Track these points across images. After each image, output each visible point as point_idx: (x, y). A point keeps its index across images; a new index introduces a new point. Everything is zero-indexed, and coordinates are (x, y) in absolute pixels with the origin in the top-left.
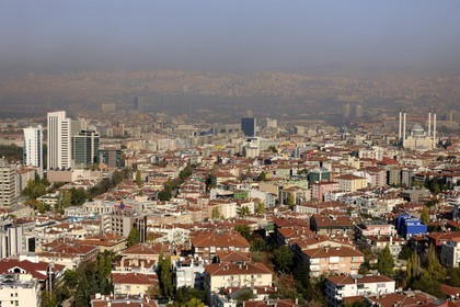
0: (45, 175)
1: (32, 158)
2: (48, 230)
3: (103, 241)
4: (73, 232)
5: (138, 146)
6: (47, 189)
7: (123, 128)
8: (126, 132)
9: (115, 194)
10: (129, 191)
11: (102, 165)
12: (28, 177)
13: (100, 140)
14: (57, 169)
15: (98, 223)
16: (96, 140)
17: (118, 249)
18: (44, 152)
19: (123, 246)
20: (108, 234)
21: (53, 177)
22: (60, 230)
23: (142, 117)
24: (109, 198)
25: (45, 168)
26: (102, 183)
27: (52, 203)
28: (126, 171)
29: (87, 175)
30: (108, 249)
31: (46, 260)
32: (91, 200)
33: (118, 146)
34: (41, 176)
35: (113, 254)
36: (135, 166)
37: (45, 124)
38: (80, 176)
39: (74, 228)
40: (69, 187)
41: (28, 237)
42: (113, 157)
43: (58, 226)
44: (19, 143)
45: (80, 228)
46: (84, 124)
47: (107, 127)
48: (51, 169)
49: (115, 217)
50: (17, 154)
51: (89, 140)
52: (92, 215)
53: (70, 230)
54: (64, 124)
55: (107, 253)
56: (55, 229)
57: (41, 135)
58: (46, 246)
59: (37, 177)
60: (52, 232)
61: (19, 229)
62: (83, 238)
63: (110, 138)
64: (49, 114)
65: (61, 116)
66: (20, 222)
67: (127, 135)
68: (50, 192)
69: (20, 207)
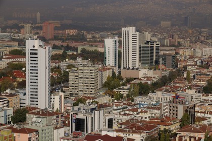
0: (120, 73)
1: (110, 60)
2: (122, 113)
3: (163, 122)
4: (141, 115)
5: (188, 53)
6: (121, 83)
7: (177, 40)
8: (179, 43)
9: (171, 87)
10: (181, 85)
11: (161, 66)
12: (107, 74)
13: (161, 48)
14: (129, 69)
15: (158, 109)
16: (157, 48)
17: (174, 128)
18: (119, 56)
19: (177, 125)
20: (166, 117)
21: (125, 74)
22: (131, 113)
23: (190, 31)
25: (120, 67)
26: (161, 79)
27: (125, 93)
28: (179, 71)
29: (151, 73)
30: (167, 128)
31: (121, 135)
32: (153, 92)
33: (173, 53)
34: (117, 74)
35: (170, 131)
36: (185, 67)
37: (120, 35)
38: (145, 74)
39: (142, 112)
40: (137, 81)
41: (107, 118)
42: (169, 61)
43: (129, 110)
44: (100, 49)
45: (145, 112)
46: (148, 36)
47: (165, 38)
48: (124, 68)
49: (172, 104)
50: (99, 57)
51: (152, 48)
52: (154, 103)
53: (138, 113)
54: (134, 36)
55: (165, 131)
56: (127, 112)
57: (117, 44)
58: (121, 124)
59: (114, 74)
60: (125, 114)
61: (101, 112)
62: (148, 119)
63: (167, 46)
64: (124, 29)
65: (132, 30)
66: (101, 107)
67: (179, 45)
68: (123, 85)
69: (101, 96)
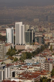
0: (15, 47)
1: (9, 40)
2: (19, 69)
3: (42, 73)
4: (29, 69)
5: (50, 35)
6: (16, 52)
7: (43, 29)
8: (44, 30)
9: (43, 54)
10: (48, 53)
11: (36, 43)
12: (8, 48)
13: (35, 33)
14: (19, 44)
15: (38, 66)
16: (34, 33)
17: (48, 76)
18: (14, 38)
19: (50, 75)
20: (44, 70)
21: (18, 48)
22: (24, 68)
23: (49, 24)
24: (40, 56)
26: (37, 50)
27: (19, 58)
28: (46, 45)
29: (31, 47)
30: (44, 76)
31: (21, 81)
32: (33, 57)
33: (42, 35)
34: (13, 47)
35: (47, 78)
36: (49, 43)
37: (14, 27)
38: (28, 47)
39: (30, 68)
40: (25, 51)
41: (12, 71)
42: (40, 40)
43: (23, 67)
44: (3, 34)
45: (32, 68)
46: (28, 27)
47: (36, 28)
48: (17, 44)
49: (46, 63)
51: (31, 33)
52: (36, 63)
53: (28, 69)
54: (22, 27)
55: (44, 78)
56: (22, 68)
57: (13, 31)
58: (20, 75)
59: (12, 47)
60: (21, 69)
61: (9, 68)
62: (33, 72)
63: (38, 32)
64: (16, 23)
65: (20, 24)
66: (8, 65)
67: (44, 31)
68: (17, 53)
69: (6, 60)
